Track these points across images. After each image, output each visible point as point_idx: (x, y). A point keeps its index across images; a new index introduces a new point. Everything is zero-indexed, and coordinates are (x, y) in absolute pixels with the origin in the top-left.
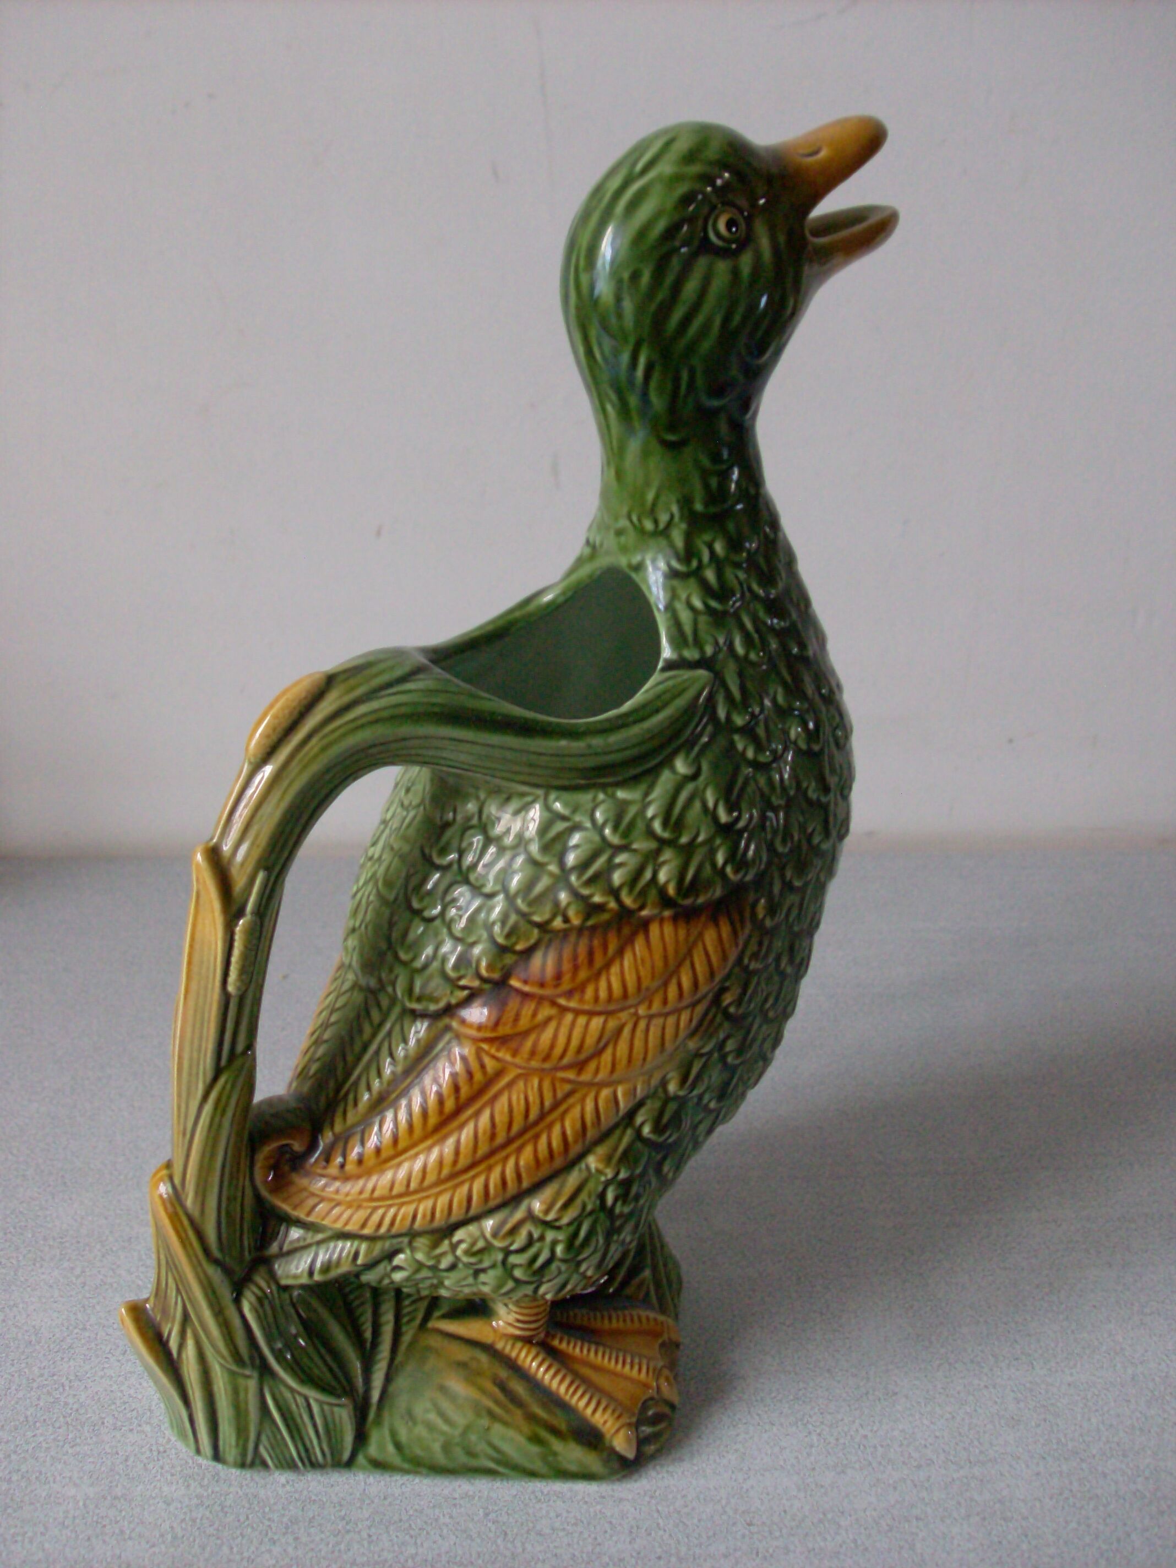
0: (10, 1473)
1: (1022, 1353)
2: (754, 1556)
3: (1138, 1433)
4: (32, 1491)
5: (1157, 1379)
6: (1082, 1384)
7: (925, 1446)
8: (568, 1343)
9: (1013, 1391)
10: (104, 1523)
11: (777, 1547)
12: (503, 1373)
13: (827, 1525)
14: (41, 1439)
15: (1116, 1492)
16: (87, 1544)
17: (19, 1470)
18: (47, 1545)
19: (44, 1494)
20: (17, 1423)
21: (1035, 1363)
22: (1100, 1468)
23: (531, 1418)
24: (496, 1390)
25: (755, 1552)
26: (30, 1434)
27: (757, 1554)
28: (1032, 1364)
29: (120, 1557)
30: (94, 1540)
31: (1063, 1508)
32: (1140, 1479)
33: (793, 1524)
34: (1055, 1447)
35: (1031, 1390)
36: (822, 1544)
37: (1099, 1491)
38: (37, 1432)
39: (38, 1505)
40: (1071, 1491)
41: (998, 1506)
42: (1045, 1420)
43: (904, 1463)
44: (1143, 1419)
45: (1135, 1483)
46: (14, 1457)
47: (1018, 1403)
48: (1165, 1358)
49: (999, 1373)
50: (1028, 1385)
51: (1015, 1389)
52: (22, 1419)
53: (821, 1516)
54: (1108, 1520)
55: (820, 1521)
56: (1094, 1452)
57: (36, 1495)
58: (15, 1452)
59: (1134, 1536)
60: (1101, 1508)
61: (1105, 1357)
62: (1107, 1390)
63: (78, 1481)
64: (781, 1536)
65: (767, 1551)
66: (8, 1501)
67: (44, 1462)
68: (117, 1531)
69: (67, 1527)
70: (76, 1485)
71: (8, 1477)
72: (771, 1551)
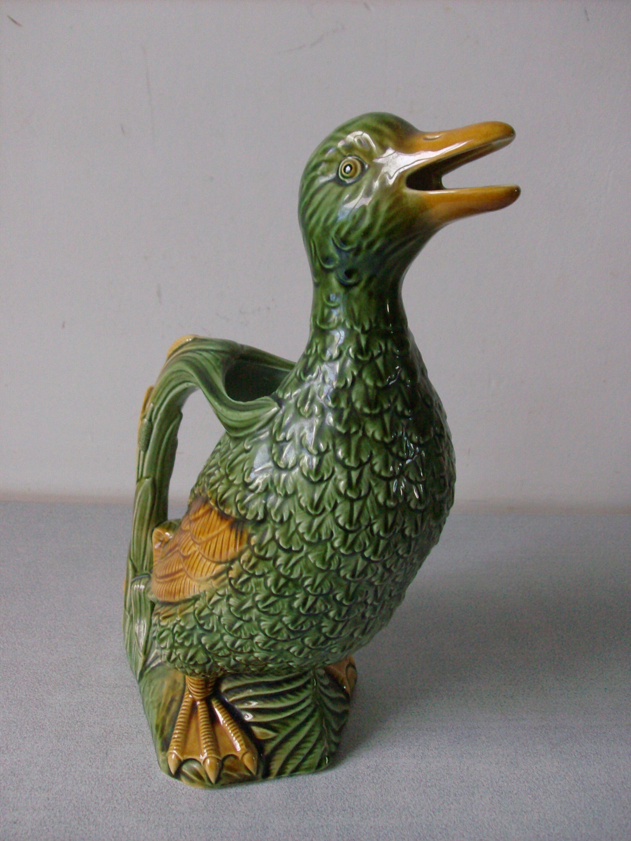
1: (349, 807)
5: (424, 826)
6: (379, 827)
8: (203, 708)
9: (337, 830)
12: (177, 698)
21: (354, 813)
23: (164, 719)
24: (169, 699)
28: (353, 814)
35: (348, 830)
48: (432, 813)
49: (332, 818)
50: (347, 826)
51: (339, 828)
61: (397, 812)
62: (393, 831)
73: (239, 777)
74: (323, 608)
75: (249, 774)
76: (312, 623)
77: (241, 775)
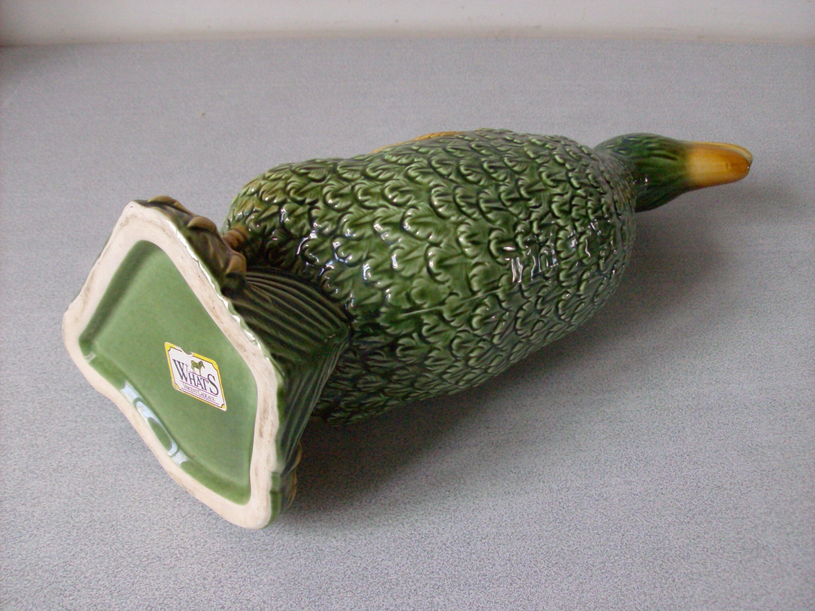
0: (76, 417)
2: (491, 445)
3: (689, 374)
4: (90, 427)
7: (579, 383)
10: (133, 443)
11: (503, 440)
13: (529, 427)
14: (91, 396)
15: (678, 406)
16: (125, 454)
17: (81, 415)
18: (102, 457)
19: (97, 428)
20: (76, 388)
22: (670, 393)
25: (491, 443)
26: (84, 394)
27: (492, 444)
29: (144, 461)
30: (128, 452)
31: (651, 415)
32: (690, 399)
33: (511, 427)
34: (647, 382)
36: (526, 437)
37: (670, 406)
38: (88, 393)
39: (94, 434)
40: (655, 406)
41: (617, 414)
42: (641, 368)
43: (568, 392)
44: (692, 367)
45: (687, 401)
46: (77, 408)
47: (627, 358)
52: (78, 386)
53: (525, 422)
54: (674, 421)
55: (525, 425)
56: (667, 384)
57: (92, 429)
58: (77, 405)
59: (686, 429)
60: (671, 415)
63: (115, 420)
64: (505, 434)
65: (498, 442)
66: (77, 433)
67: (94, 410)
68: (140, 446)
69: (112, 446)
70: (114, 422)
71: (75, 419)
72: (500, 442)
73: (211, 256)
74: (501, 178)
75: (222, 265)
76: (479, 181)
77: (215, 256)
